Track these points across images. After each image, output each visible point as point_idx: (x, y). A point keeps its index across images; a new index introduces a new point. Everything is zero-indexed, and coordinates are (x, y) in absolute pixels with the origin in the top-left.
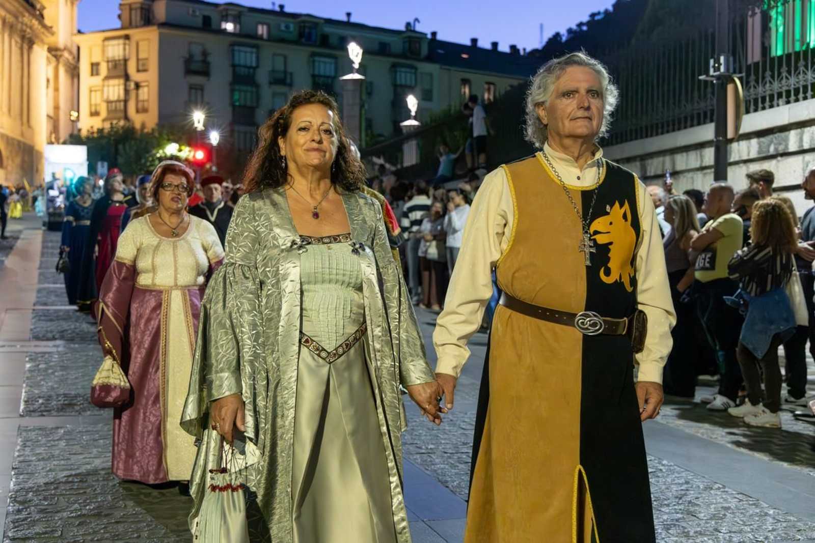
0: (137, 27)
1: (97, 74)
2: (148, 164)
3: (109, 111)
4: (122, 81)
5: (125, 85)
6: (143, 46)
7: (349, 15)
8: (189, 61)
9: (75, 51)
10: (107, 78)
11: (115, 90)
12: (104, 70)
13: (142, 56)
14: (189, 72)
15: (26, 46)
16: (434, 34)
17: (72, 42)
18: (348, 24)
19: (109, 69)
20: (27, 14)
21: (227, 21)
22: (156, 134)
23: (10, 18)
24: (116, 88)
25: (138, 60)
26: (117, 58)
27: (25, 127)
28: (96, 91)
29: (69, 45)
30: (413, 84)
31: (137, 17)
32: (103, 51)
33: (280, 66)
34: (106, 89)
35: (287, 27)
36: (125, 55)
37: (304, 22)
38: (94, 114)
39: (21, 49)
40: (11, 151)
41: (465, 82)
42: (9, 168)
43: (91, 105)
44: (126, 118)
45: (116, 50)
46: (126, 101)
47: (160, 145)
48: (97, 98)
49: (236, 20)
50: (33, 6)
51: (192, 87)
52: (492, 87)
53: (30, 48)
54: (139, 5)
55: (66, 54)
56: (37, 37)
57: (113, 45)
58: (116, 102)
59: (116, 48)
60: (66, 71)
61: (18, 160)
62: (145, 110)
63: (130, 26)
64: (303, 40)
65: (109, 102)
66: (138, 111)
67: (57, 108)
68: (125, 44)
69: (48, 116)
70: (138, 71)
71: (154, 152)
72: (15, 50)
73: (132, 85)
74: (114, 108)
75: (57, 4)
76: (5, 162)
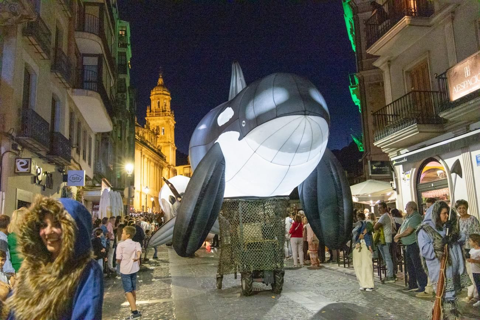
15: (161, 169)
20: (161, 160)
23: (157, 162)
26: (187, 173)
32: (183, 171)
39: (160, 170)
42: (157, 207)
53: (162, 169)
55: (172, 167)
56: (164, 166)
60: (172, 172)
72: (158, 171)
75: (169, 151)
76: (155, 205)
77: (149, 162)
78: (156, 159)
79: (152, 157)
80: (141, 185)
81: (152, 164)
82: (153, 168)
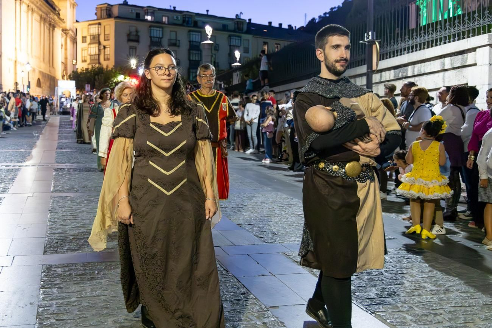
0: (104, 19)
1: (85, 42)
2: (110, 85)
3: (91, 60)
4: (97, 45)
5: (99, 47)
6: (107, 28)
7: (207, 11)
8: (129, 35)
9: (75, 31)
10: (90, 44)
11: (94, 49)
12: (88, 40)
13: (106, 33)
14: (129, 40)
15: (51, 29)
16: (250, 20)
17: (73, 27)
18: (207, 16)
19: (91, 39)
20: (52, 13)
21: (148, 15)
22: (114, 71)
23: (44, 15)
24: (94, 48)
25: (105, 35)
26: (95, 34)
27: (51, 69)
28: (85, 50)
29: (72, 27)
30: (239, 45)
31: (104, 14)
32: (88, 31)
33: (173, 36)
34: (89, 49)
35: (177, 18)
36: (98, 33)
37: (185, 15)
38: (84, 61)
39: (49, 30)
40: (44, 80)
41: (265, 43)
42: (44, 88)
43: (82, 57)
44: (99, 63)
45: (94, 30)
46: (99, 55)
47: (115, 76)
48: (85, 54)
49: (152, 14)
50: (54, 9)
51: (131, 48)
52: (279, 46)
53: (53, 29)
54: (105, 8)
55: (70, 32)
56: (57, 24)
57: (93, 28)
58: (94, 55)
59: (94, 29)
60: (71, 41)
61: (48, 84)
62: (108, 59)
63: (101, 18)
64: (185, 24)
65: (91, 55)
66: (105, 60)
67: (66, 58)
68: (98, 27)
69: (62, 62)
70: (105, 40)
71: (112, 79)
72: (47, 31)
73: (102, 47)
74: (93, 58)
75: (66, 8)
76: (42, 85)
77: (30, 12)
78: (43, 9)
79: (36, 5)
80: (16, 49)
81: (36, 17)
82: (38, 24)
